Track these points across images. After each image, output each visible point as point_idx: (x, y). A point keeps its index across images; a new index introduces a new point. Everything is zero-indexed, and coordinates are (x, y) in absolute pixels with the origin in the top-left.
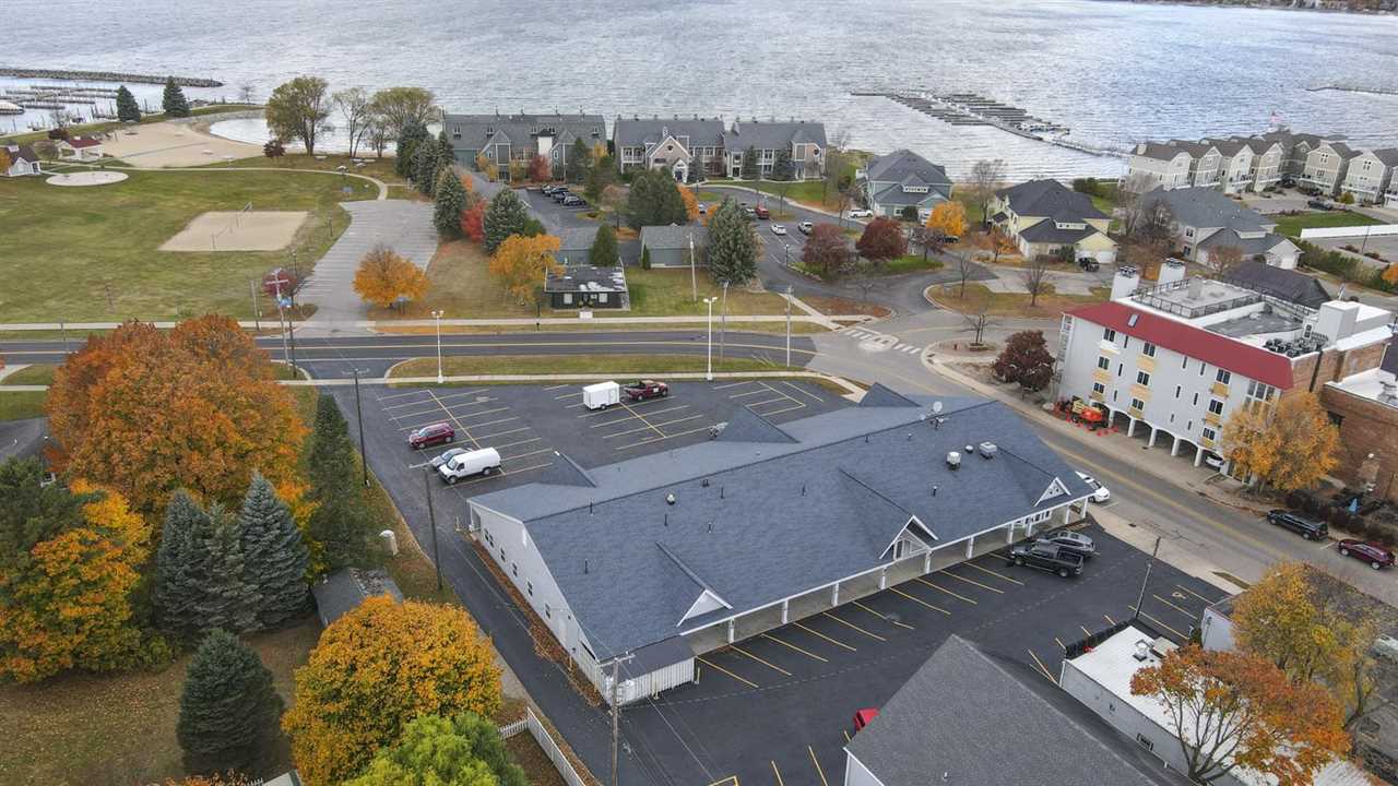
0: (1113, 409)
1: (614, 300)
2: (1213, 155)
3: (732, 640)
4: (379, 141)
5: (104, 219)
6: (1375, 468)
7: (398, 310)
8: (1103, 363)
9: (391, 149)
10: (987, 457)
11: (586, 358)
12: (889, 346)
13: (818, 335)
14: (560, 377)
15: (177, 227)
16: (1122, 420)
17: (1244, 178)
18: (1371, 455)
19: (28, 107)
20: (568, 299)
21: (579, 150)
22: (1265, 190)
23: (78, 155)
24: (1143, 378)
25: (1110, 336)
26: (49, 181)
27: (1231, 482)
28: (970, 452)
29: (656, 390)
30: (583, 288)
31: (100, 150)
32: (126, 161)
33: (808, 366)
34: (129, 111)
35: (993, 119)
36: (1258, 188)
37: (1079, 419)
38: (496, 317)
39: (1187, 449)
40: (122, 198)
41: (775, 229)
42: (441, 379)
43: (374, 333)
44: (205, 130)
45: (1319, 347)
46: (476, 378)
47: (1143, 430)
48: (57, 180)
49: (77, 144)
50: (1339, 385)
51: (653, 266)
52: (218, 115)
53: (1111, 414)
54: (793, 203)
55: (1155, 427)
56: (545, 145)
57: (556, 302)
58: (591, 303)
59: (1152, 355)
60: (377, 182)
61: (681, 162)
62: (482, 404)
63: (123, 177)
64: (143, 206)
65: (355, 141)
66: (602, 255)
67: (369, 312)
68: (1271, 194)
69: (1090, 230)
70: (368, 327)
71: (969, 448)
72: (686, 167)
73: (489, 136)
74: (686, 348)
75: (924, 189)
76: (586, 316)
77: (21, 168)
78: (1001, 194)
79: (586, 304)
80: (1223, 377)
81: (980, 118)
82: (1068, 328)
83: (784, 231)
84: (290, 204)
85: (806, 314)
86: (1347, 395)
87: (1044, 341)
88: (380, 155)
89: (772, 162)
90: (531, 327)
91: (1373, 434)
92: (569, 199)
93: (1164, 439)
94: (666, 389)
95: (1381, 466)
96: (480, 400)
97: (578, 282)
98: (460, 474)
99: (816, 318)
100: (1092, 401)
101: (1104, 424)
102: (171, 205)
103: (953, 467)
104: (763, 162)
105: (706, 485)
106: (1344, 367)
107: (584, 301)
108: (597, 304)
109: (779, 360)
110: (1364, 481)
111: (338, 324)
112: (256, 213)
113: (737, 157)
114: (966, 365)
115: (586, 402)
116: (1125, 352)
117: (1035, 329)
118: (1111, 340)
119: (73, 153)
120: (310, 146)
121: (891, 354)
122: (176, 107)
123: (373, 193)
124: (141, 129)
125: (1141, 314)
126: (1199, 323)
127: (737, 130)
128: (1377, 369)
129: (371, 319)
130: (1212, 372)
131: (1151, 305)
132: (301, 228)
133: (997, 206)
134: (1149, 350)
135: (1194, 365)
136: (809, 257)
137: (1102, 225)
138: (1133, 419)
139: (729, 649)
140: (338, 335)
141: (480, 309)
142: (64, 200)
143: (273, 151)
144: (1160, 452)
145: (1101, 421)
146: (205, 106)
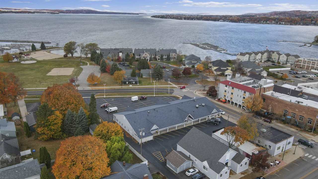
0: (227, 100)
1: (136, 83)
2: (253, 55)
3: (159, 134)
4: (86, 54)
5: (34, 70)
6: (271, 108)
7: (95, 85)
8: (225, 91)
9: (89, 56)
10: (203, 106)
11: (131, 93)
12: (188, 90)
13: (174, 89)
14: (127, 96)
15: (49, 71)
16: (229, 101)
17: (260, 59)
18: (270, 105)
19: (12, 48)
20: (127, 83)
21: (128, 55)
22: (264, 62)
23: (26, 58)
24: (232, 94)
25: (226, 86)
26: (21, 63)
27: (247, 111)
28: (200, 105)
29: (145, 98)
30: (130, 81)
31: (30, 56)
32: (35, 58)
33: (173, 94)
34: (34, 49)
35: (212, 48)
36: (263, 61)
37: (221, 102)
38: (114, 86)
39: (240, 106)
40: (37, 66)
41: (166, 70)
42: (105, 97)
43: (91, 89)
44: (49, 52)
45: (261, 87)
46: (111, 96)
47: (232, 103)
48: (23, 62)
49: (25, 55)
50: (265, 93)
51: (143, 77)
52: (52, 49)
53: (227, 101)
54: (170, 65)
55: (234, 102)
56: (121, 54)
57: (125, 83)
58: (132, 83)
59: (233, 89)
60: (87, 62)
61: (148, 57)
62: (113, 101)
63: (36, 62)
64: (41, 67)
65: (82, 54)
66: (133, 75)
67: (89, 85)
68: (265, 62)
69: (227, 69)
70: (90, 88)
71: (200, 104)
72: (149, 58)
73: (109, 53)
74: (150, 91)
75: (196, 62)
76: (131, 86)
77: (15, 60)
78: (211, 63)
79: (131, 84)
80: (245, 92)
81: (209, 48)
82: (219, 85)
83: (168, 70)
84: (70, 66)
85: (172, 85)
86: (266, 95)
87: (215, 88)
88: (87, 57)
89: (166, 57)
90: (121, 88)
91: (270, 102)
92: (126, 65)
93: (236, 104)
94: (146, 98)
95: (272, 107)
96: (112, 100)
97: (129, 80)
98: (110, 111)
99: (174, 86)
100: (224, 98)
101: (226, 102)
102: (47, 67)
103: (197, 108)
104: (164, 57)
105: (154, 110)
106: (265, 90)
107: (130, 83)
108: (133, 84)
109: (167, 93)
110: (269, 110)
111: (84, 88)
112: (64, 68)
113: (159, 56)
114: (202, 93)
115: (132, 100)
116: (229, 89)
117: (213, 86)
118: (227, 87)
119: (25, 57)
120: (72, 55)
121: (188, 92)
122: (43, 47)
123: (87, 64)
124: (37, 52)
125: (232, 82)
126: (241, 83)
127: (159, 51)
128: (272, 91)
129: (90, 87)
130: (243, 92)
131: (233, 80)
132: (73, 71)
133: (210, 65)
134: (233, 88)
135: (240, 91)
136: (173, 75)
137: (230, 68)
138: (231, 101)
139: (158, 136)
140: (84, 90)
141: (110, 85)
142: (25, 66)
143: (65, 56)
144: (236, 107)
145: (225, 102)
146: (49, 47)
